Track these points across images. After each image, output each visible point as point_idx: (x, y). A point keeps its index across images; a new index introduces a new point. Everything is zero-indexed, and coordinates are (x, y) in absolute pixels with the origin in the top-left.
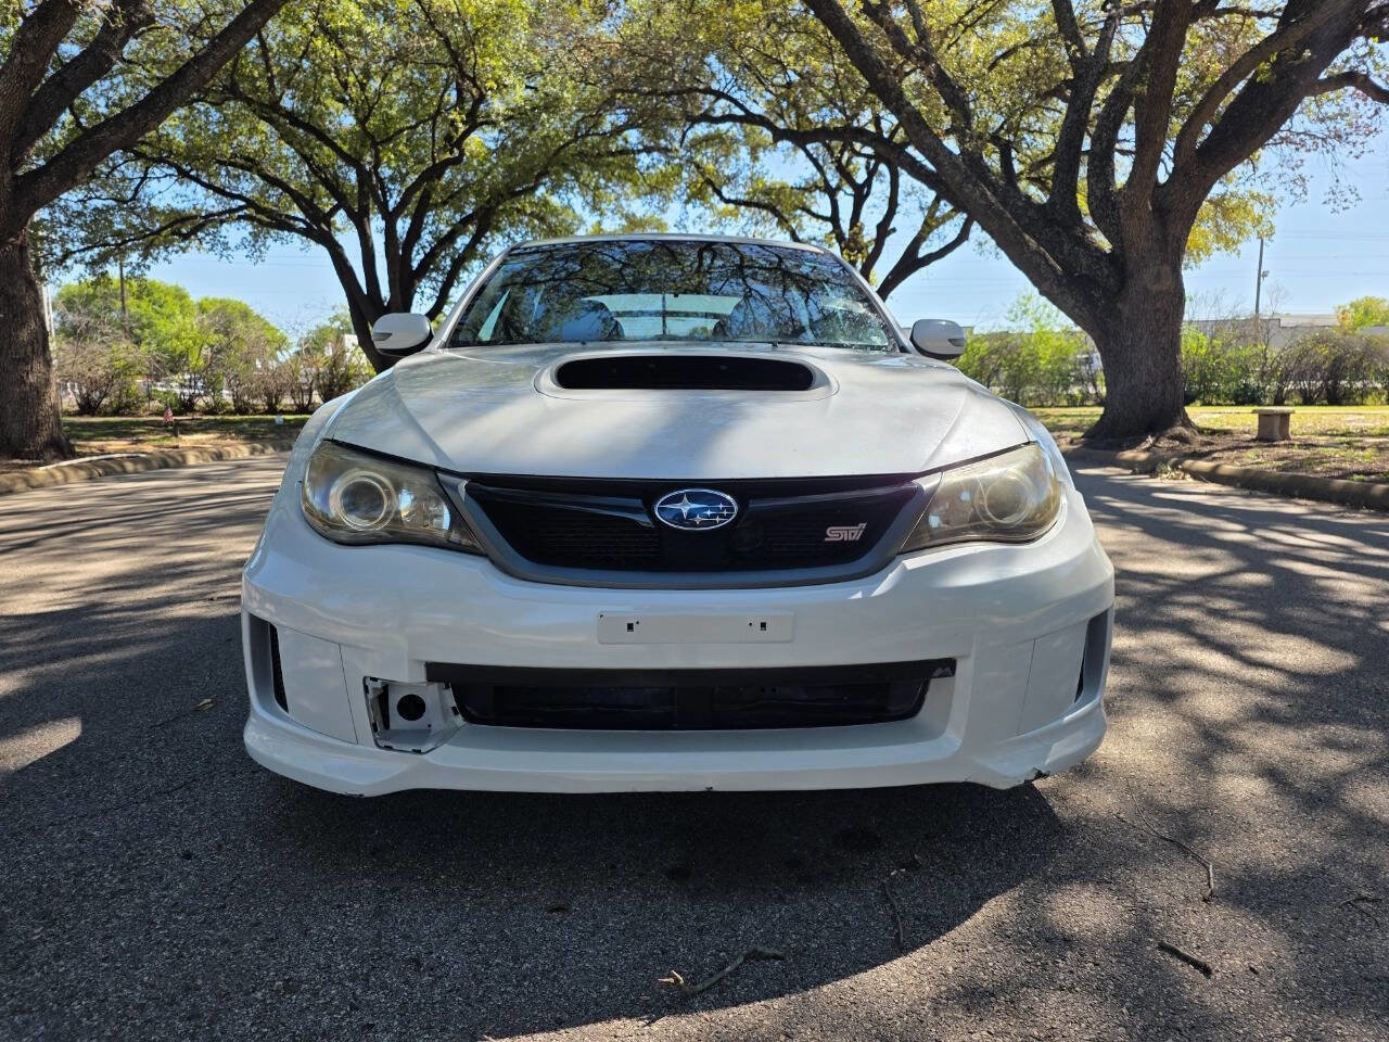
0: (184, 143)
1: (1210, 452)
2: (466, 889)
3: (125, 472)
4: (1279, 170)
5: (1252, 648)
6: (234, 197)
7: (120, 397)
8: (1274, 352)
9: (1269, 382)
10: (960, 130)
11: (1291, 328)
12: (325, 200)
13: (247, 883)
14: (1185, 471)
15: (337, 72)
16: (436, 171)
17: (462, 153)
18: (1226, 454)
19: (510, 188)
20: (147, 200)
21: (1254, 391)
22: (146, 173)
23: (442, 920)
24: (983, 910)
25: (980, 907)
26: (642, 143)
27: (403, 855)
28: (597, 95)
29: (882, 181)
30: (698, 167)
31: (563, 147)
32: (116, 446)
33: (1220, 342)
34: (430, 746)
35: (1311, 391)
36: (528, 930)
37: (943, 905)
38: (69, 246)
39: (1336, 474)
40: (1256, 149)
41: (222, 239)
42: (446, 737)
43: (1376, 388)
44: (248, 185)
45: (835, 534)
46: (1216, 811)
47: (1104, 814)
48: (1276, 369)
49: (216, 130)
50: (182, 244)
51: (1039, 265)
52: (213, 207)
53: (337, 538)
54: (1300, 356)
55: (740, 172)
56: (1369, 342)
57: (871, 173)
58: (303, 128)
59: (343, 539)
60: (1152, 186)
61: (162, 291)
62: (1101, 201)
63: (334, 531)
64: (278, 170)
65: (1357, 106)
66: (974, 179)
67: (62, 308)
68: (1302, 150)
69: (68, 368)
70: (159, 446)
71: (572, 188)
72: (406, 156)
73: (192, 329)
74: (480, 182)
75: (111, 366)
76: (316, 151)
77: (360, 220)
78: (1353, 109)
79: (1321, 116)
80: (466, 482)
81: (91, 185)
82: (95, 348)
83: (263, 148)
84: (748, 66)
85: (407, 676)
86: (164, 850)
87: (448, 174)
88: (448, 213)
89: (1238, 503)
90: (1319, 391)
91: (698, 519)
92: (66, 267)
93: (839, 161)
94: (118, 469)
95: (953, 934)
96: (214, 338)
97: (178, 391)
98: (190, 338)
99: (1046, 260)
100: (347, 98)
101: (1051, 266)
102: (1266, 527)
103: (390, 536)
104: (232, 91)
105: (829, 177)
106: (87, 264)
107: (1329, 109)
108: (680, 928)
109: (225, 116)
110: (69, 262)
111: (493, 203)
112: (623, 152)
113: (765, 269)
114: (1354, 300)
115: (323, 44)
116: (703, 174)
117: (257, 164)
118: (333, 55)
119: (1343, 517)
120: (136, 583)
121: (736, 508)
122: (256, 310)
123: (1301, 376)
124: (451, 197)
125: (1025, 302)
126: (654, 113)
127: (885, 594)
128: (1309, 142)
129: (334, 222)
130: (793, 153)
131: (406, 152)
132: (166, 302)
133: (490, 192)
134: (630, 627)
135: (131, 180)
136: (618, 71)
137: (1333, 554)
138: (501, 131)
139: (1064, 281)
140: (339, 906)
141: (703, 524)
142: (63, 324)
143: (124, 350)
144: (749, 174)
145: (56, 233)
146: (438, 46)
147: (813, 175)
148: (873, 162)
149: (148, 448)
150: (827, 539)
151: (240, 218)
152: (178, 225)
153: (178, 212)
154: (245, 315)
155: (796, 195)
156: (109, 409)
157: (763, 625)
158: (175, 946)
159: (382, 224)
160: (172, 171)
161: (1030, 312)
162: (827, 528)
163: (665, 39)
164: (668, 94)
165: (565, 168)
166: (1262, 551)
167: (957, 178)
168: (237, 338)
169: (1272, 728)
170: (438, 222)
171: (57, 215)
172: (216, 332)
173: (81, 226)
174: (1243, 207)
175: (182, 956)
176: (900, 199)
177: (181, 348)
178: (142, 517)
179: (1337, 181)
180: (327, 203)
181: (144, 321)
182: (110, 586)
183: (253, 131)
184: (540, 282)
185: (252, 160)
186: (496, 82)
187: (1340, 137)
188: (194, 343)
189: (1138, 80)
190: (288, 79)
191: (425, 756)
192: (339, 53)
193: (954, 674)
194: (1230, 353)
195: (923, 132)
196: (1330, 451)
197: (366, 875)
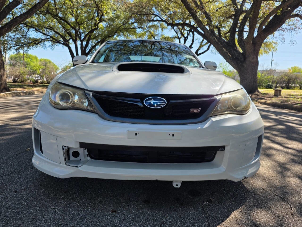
0: (37, 24)
1: (264, 98)
2: (89, 205)
3: (21, 95)
4: (279, 36)
5: (285, 144)
6: (48, 35)
7: (22, 79)
8: (275, 77)
9: (274, 84)
10: (209, 24)
11: (279, 72)
12: (68, 37)
13: (30, 200)
14: (259, 102)
15: (71, 8)
16: (92, 31)
17: (98, 27)
18: (268, 99)
19: (108, 35)
20: (29, 36)
21: (270, 86)
22: (28, 30)
23: (82, 214)
24: (231, 215)
25: (230, 214)
26: (138, 26)
27: (73, 193)
28: (128, 15)
29: (190, 36)
30: (150, 32)
31: (120, 27)
32: (19, 90)
33: (263, 75)
34: (80, 165)
35: (283, 86)
36: (106, 218)
37: (220, 214)
38: (11, 45)
39: (294, 104)
40: (274, 32)
41: (45, 45)
42: (84, 163)
43: (297, 86)
44: (51, 33)
45: (193, 110)
46: (287, 187)
47: (258, 187)
48: (275, 81)
49: (44, 21)
50: (36, 46)
51: (226, 55)
52: (43, 38)
53: (57, 108)
54: (281, 78)
55: (159, 33)
56: (296, 76)
57: (188, 34)
58: (63, 21)
59: (60, 108)
60: (252, 38)
61: (32, 57)
62: (240, 41)
63: (57, 106)
64: (57, 30)
65: (297, 22)
66: (212, 35)
67: (10, 59)
68: (284, 32)
69: (11, 73)
70: (29, 90)
71: (122, 36)
72: (86, 28)
73: (38, 65)
74: (102, 34)
75: (20, 72)
76: (66, 26)
77: (75, 41)
78: (296, 23)
79: (289, 24)
80: (92, 93)
81: (17, 32)
82: (16, 68)
83: (54, 25)
84: (162, 10)
85: (74, 146)
86: (10, 190)
87: (95, 32)
88: (95, 41)
89: (272, 110)
90: (285, 86)
91: (156, 105)
92: (10, 50)
93: (181, 31)
94: (19, 94)
95: (224, 223)
96: (43, 67)
97: (34, 78)
98: (37, 67)
99: (228, 54)
100: (73, 14)
101: (229, 55)
102: (280, 115)
103: (72, 107)
104: (48, 12)
105: (179, 35)
106: (15, 50)
107: (291, 23)
108: (148, 219)
109: (46, 18)
110: (11, 49)
111: (105, 39)
112: (134, 28)
113: (167, 49)
114: (292, 67)
115: (68, 2)
116: (151, 34)
117: (53, 28)
118: (70, 4)
119: (296, 113)
120: (18, 119)
121: (166, 102)
122: (52, 61)
123: (281, 83)
124: (96, 37)
125: (221, 64)
126: (140, 19)
127: (207, 127)
128: (286, 30)
129: (69, 42)
130: (171, 30)
131: (86, 27)
132: (33, 59)
133: (104, 36)
134: (136, 134)
135: (26, 31)
136: (133, 10)
137: (297, 122)
138: (107, 23)
139: (232, 59)
140: (54, 209)
141: (157, 106)
142: (10, 63)
143: (23, 69)
144: (161, 34)
145: (8, 42)
146: (93, 3)
147: (175, 35)
148: (189, 32)
149: (26, 90)
150: (190, 112)
151: (49, 40)
152: (35, 41)
153: (35, 39)
154: (50, 62)
155: (171, 39)
156: (19, 82)
157: (173, 135)
158: (7, 220)
159: (80, 42)
160: (34, 29)
161: (222, 67)
162: (190, 109)
163: (144, 3)
164: (144, 15)
165: (121, 31)
166: (280, 120)
167: (209, 35)
168: (48, 67)
169: (295, 164)
170: (92, 43)
171: (9, 38)
172: (43, 65)
173: (14, 41)
174: (270, 44)
175: (8, 223)
176: (194, 40)
177: (35, 69)
178: (23, 105)
179: (292, 39)
180: (68, 38)
181: (28, 63)
182: (12, 120)
183: (52, 21)
184: (114, 51)
185: (52, 28)
186: (106, 11)
187: (293, 29)
188: (38, 68)
189: (250, 14)
190: (60, 9)
191: (79, 168)
192: (71, 4)
193: (224, 150)
194: (266, 77)
195: (201, 24)
196: (291, 99)
197: (62, 199)
